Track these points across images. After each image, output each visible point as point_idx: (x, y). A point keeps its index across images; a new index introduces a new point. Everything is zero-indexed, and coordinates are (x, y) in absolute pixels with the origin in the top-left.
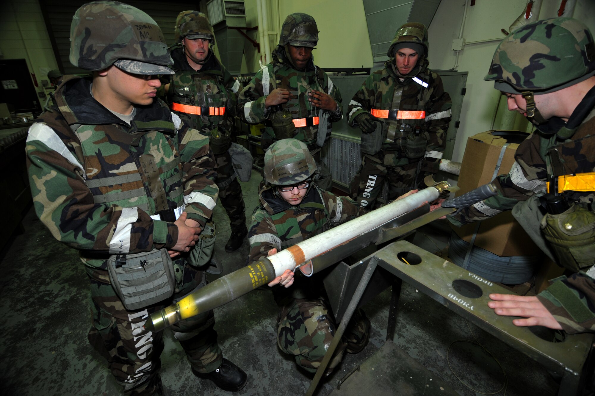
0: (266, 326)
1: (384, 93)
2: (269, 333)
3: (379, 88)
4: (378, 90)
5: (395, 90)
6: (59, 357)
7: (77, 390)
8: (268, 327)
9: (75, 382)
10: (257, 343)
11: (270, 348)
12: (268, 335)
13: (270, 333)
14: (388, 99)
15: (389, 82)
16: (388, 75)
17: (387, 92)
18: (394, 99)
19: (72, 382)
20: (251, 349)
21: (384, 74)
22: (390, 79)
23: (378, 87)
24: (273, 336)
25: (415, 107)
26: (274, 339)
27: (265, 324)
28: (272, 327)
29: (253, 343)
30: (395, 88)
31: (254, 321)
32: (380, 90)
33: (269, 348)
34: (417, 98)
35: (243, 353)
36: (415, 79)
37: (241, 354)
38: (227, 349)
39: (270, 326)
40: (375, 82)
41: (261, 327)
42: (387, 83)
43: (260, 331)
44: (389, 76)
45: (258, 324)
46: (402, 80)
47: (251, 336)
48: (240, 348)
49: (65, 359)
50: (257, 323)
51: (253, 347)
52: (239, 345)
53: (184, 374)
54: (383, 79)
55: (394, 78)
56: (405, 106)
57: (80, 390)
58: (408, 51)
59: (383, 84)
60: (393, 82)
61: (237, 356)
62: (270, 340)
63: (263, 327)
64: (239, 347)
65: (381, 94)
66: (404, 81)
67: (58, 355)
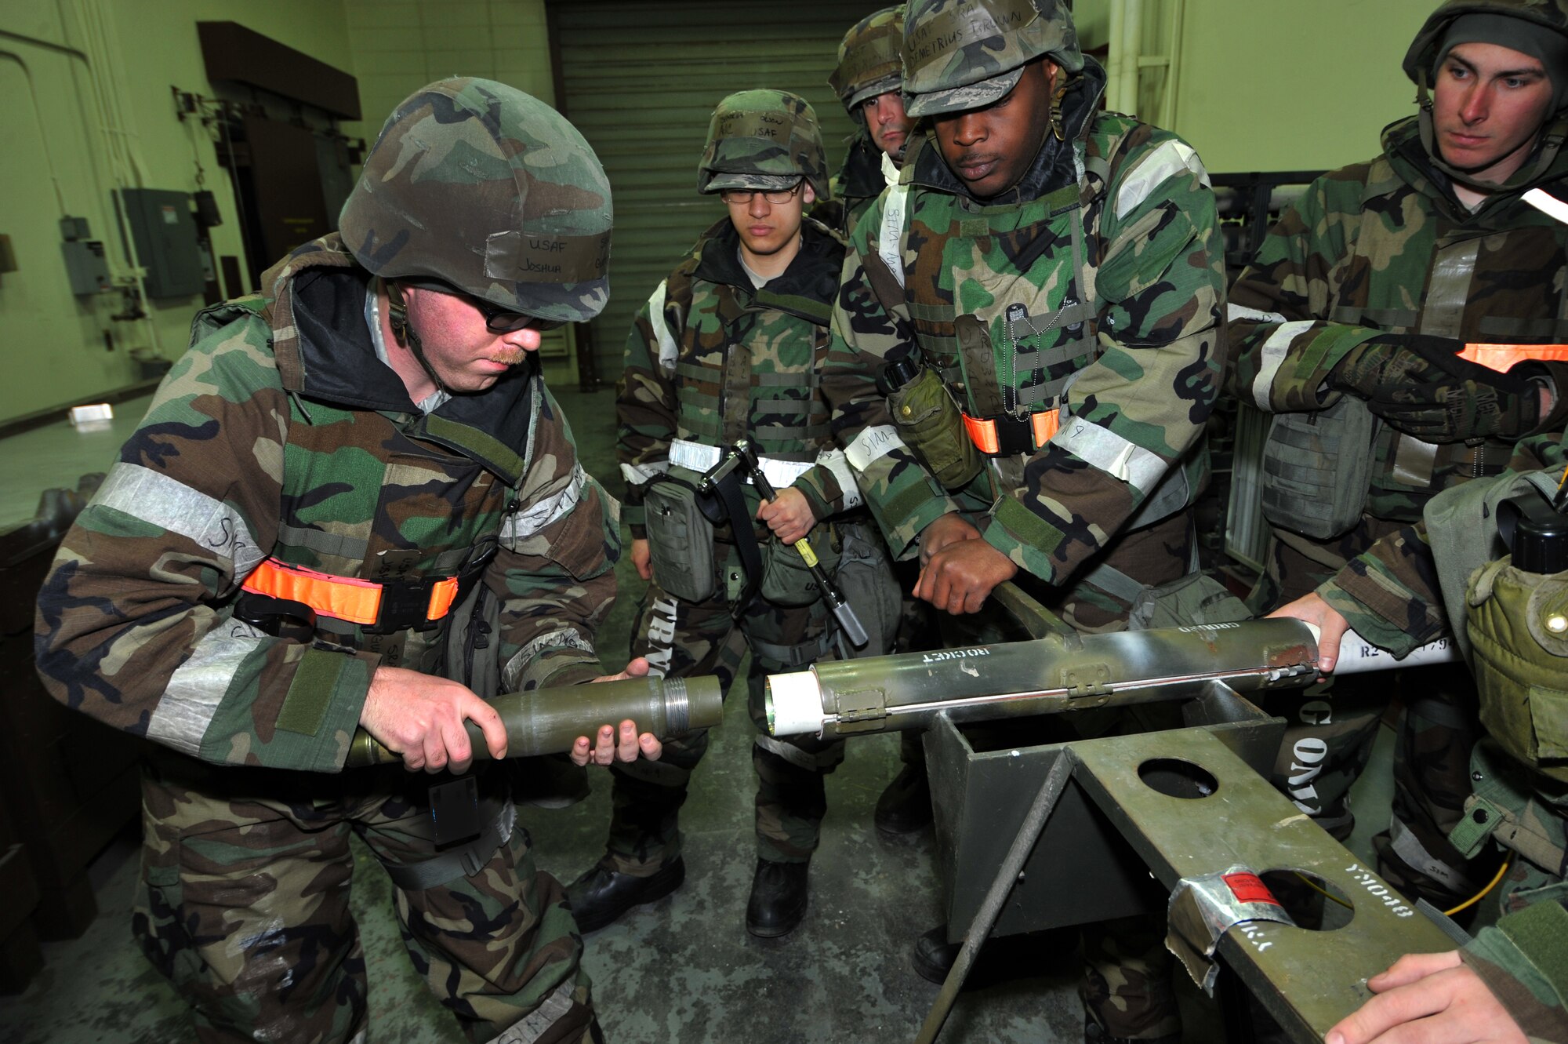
0: (863, 970)
1: (1380, 264)
2: (866, 993)
3: (1354, 242)
4: (1350, 248)
5: (1436, 248)
6: (369, 872)
7: (378, 957)
8: (870, 975)
9: (380, 938)
10: (821, 1007)
11: (853, 1036)
12: (859, 998)
13: (868, 996)
14: (1404, 291)
15: (1405, 215)
16: (1400, 184)
17: (1394, 259)
18: (1434, 290)
19: (375, 937)
20: (799, 1017)
21: (1382, 181)
22: (1407, 202)
23: (1349, 237)
24: (874, 1004)
25: (1542, 327)
26: (874, 1016)
27: (861, 965)
28: (882, 980)
29: (810, 1002)
30: (1440, 242)
31: (835, 943)
32: (1362, 250)
33: (849, 1035)
34: (1552, 286)
35: (771, 1019)
36: (1537, 198)
37: (766, 1020)
38: (735, 992)
39: (875, 974)
40: (1334, 218)
41: (848, 968)
42: (1397, 221)
43: (842, 978)
44: (1408, 189)
45: (843, 957)
46: (1471, 201)
47: (810, 982)
48: (770, 1002)
49: (378, 882)
50: (842, 953)
51: (804, 1012)
52: (770, 994)
53: (608, 1012)
54: (1377, 204)
55: (1433, 194)
56: (1488, 325)
57: (381, 960)
58: (1492, 57)
59: (1374, 223)
60: (1428, 215)
61: (754, 1020)
62: (859, 1013)
63: (853, 971)
64: (767, 997)
65: (1363, 267)
66: (1486, 208)
67: (370, 867)
